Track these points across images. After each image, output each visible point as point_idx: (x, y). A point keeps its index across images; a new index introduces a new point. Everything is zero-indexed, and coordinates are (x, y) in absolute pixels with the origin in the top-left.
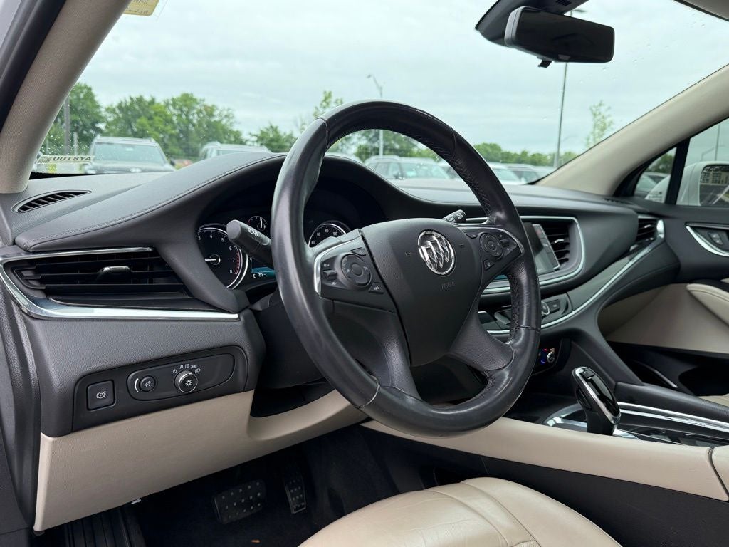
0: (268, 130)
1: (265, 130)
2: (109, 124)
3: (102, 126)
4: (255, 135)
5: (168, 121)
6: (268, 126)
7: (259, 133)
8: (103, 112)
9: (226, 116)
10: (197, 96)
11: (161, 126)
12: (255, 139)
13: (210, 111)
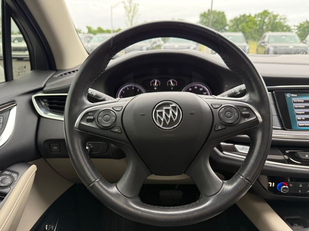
0: (304, 23)
1: (303, 23)
2: (230, 27)
3: (227, 28)
4: (297, 26)
5: (255, 23)
6: (305, 21)
7: (299, 25)
8: (228, 22)
9: (283, 19)
10: (270, 11)
11: (251, 26)
12: (296, 28)
13: (275, 17)
